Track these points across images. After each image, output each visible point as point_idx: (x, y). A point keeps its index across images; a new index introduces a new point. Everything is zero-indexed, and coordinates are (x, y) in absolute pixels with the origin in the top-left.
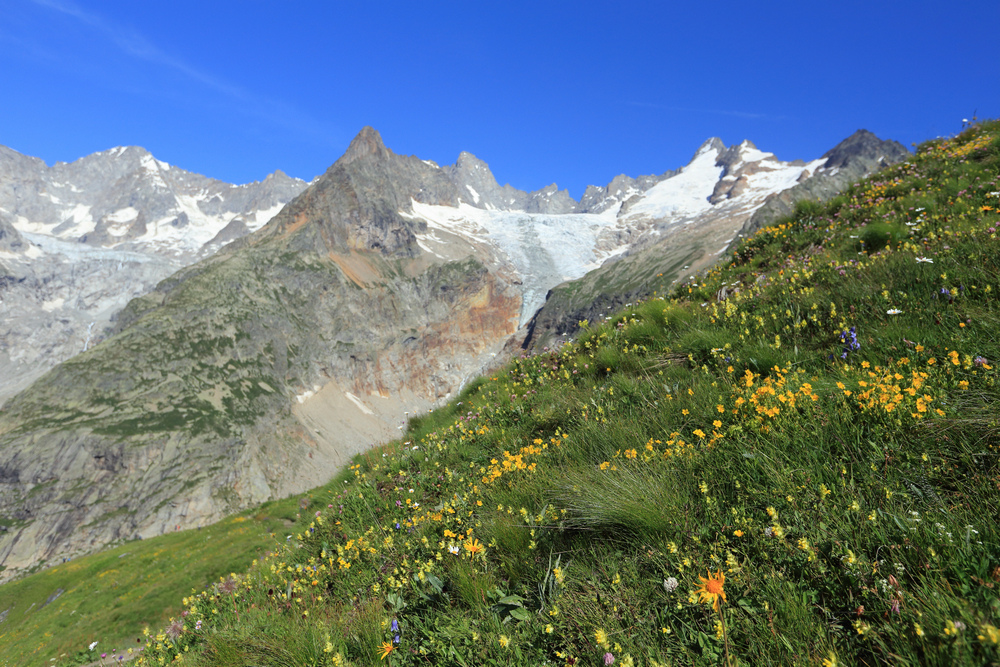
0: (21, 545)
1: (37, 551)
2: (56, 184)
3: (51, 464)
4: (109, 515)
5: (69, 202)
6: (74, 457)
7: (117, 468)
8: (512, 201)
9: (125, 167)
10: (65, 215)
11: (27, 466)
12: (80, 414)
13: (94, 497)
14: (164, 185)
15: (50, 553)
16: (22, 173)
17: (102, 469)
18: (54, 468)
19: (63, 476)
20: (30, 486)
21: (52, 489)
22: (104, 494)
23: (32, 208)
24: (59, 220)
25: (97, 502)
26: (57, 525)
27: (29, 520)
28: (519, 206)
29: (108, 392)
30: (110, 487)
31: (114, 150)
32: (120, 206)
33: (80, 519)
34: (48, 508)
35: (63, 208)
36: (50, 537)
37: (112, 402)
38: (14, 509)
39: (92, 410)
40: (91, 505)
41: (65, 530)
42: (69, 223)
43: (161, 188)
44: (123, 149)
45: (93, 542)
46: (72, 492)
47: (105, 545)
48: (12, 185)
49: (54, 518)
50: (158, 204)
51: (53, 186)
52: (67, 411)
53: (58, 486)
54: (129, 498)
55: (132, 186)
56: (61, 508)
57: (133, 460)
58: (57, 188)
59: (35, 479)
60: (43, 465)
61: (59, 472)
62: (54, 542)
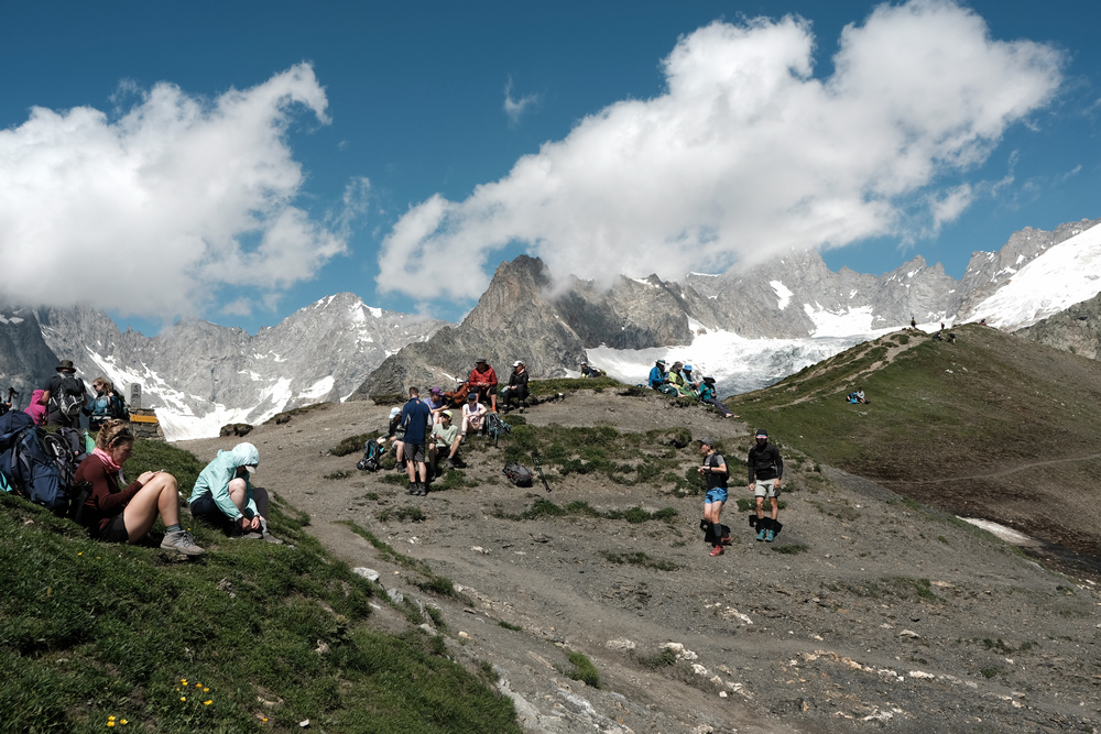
2: (258, 357)
5: (271, 376)
8: (853, 294)
9: (330, 322)
10: (265, 393)
14: (370, 340)
16: (219, 349)
23: (230, 391)
24: (257, 401)
28: (864, 299)
31: (321, 302)
32: (318, 377)
35: (263, 386)
42: (267, 404)
43: (367, 344)
44: (332, 298)
48: (209, 366)
50: (360, 367)
51: (254, 359)
55: (333, 348)
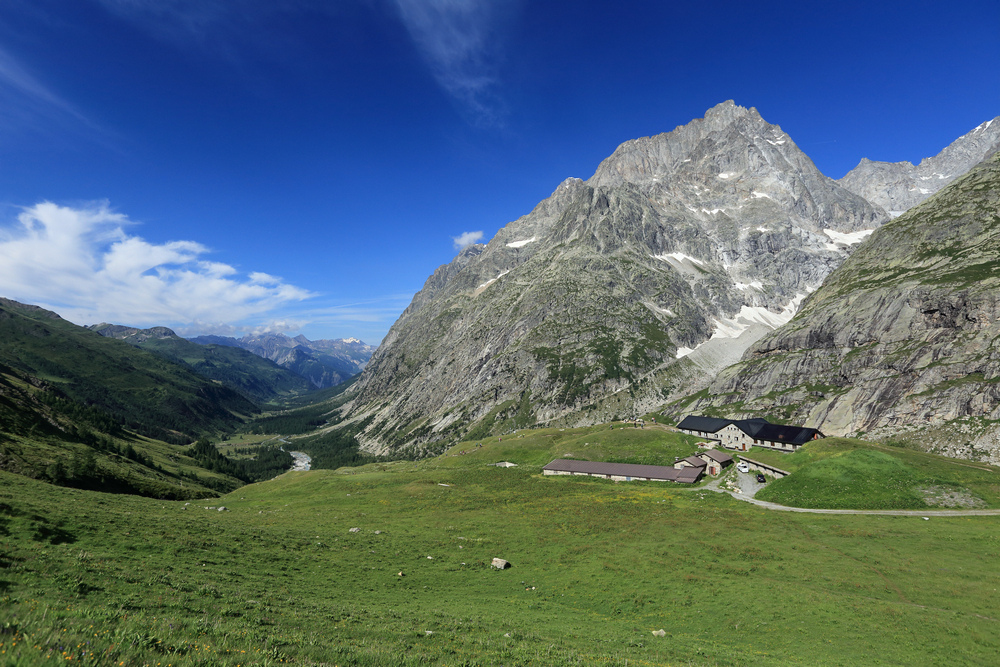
0: (836, 412)
1: (854, 421)
2: (924, 178)
3: (868, 325)
4: (952, 383)
6: (896, 316)
7: (959, 322)
11: (842, 328)
12: (904, 270)
13: (926, 360)
15: (871, 424)
16: (893, 178)
17: (937, 326)
18: (872, 329)
19: (884, 337)
20: (847, 350)
21: (872, 353)
22: (940, 356)
23: (905, 203)
25: (930, 366)
26: (877, 392)
27: (847, 386)
29: (943, 243)
30: (949, 347)
31: (979, 127)
33: (908, 387)
34: (867, 373)
36: (870, 406)
37: (948, 252)
38: (831, 375)
39: (920, 264)
40: (923, 369)
41: (888, 399)
44: (989, 123)
45: (928, 416)
46: (896, 355)
47: (948, 423)
49: (874, 384)
51: (921, 180)
52: (887, 271)
53: (878, 349)
54: (983, 360)
56: (883, 373)
57: (985, 307)
58: (925, 181)
59: (852, 342)
60: (859, 326)
61: (878, 333)
62: (875, 412)
